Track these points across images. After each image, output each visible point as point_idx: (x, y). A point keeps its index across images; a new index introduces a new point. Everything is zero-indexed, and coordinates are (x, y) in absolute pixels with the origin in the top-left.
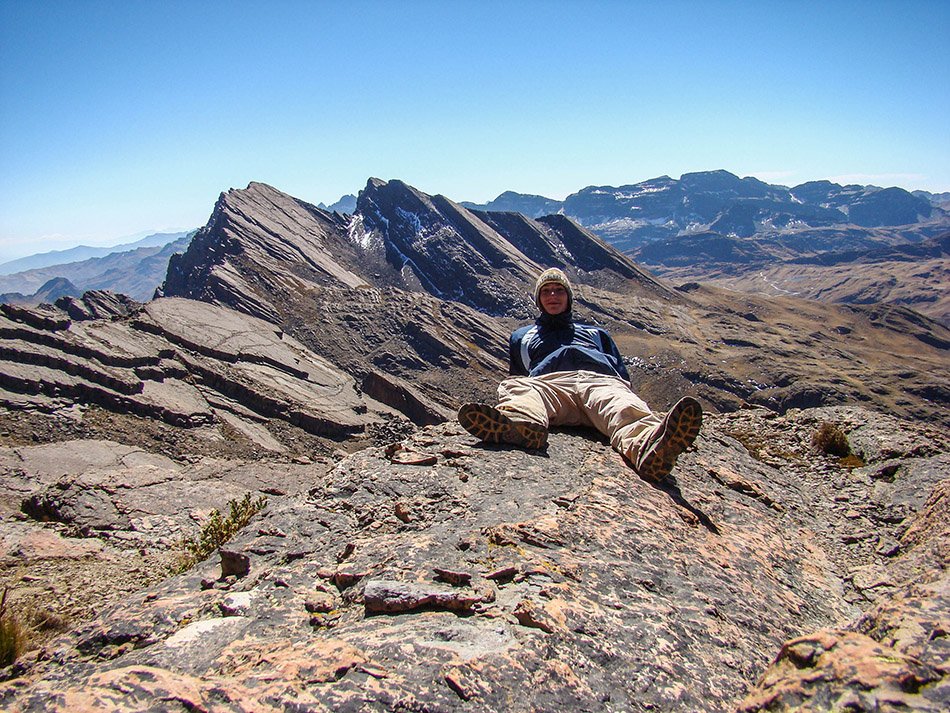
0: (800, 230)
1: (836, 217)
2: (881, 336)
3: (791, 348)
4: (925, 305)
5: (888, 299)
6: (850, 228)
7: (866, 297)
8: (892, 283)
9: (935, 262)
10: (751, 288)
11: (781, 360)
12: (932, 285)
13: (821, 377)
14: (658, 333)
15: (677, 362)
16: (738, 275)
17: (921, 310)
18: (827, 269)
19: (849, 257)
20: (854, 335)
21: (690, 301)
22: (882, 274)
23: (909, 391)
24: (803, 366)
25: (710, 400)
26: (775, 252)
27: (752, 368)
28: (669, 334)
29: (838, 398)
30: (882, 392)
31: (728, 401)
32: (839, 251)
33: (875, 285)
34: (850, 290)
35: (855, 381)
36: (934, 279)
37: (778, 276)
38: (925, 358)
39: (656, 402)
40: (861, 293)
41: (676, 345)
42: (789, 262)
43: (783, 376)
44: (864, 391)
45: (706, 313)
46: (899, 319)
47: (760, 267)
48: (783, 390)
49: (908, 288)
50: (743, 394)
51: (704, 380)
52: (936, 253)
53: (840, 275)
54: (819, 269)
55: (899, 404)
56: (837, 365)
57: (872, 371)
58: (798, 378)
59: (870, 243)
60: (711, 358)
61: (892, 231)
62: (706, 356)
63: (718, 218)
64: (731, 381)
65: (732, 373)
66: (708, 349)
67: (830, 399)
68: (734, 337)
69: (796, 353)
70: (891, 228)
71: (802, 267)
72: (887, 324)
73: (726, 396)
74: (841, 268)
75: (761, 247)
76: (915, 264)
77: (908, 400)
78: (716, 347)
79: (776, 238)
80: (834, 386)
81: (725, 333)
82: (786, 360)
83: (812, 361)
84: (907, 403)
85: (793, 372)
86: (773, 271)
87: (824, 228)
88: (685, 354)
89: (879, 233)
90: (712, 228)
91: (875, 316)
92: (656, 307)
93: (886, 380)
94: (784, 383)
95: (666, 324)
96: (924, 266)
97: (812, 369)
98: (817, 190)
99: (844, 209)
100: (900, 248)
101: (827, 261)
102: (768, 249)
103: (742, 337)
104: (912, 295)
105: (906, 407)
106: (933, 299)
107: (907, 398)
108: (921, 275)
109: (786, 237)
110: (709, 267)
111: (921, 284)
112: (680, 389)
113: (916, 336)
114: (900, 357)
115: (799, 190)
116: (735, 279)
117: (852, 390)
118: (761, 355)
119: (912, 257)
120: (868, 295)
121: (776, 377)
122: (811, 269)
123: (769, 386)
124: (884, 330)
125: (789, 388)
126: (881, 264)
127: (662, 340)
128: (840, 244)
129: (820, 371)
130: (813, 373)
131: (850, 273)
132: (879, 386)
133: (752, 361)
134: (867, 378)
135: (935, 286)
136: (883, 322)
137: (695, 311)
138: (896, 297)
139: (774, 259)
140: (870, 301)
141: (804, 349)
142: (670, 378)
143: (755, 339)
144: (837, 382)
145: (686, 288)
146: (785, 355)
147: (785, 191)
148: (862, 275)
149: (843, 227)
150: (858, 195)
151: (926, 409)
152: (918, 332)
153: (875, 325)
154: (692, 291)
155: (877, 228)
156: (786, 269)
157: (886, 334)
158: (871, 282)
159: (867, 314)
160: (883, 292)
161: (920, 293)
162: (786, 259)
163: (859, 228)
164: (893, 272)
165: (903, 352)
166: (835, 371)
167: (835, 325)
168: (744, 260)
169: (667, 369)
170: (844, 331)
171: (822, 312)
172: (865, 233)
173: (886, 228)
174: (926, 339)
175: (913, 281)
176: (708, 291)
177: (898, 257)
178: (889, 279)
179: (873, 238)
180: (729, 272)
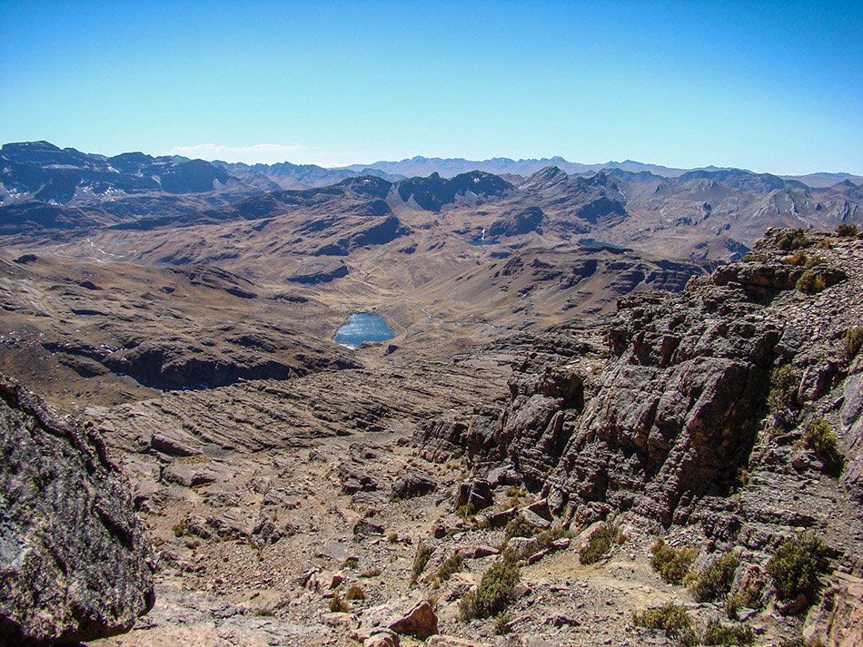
0: (119, 198)
1: (150, 185)
2: (199, 292)
3: (131, 312)
4: (230, 261)
5: (200, 257)
6: (164, 195)
7: (181, 257)
8: (202, 243)
9: (235, 224)
10: (79, 253)
11: (126, 325)
12: (234, 244)
13: (162, 337)
14: (12, 310)
15: (36, 335)
16: (67, 241)
17: (228, 267)
18: (147, 233)
19: (164, 222)
20: (178, 294)
21: (32, 274)
22: (194, 236)
23: (230, 341)
24: (144, 329)
25: (70, 366)
26: (98, 219)
27: (103, 334)
28: (23, 310)
29: (178, 353)
30: (210, 344)
31: (86, 365)
32: (155, 217)
33: (188, 246)
34: (167, 252)
35: (189, 337)
36: (235, 239)
37: (103, 241)
38: (236, 308)
39: (21, 372)
40: (177, 253)
41: (32, 319)
42: (112, 228)
43: (131, 339)
44: (197, 346)
45: (50, 284)
46: (213, 277)
47: (86, 234)
48: (132, 351)
49: (215, 248)
50: (98, 357)
51: (63, 349)
52: (234, 217)
53: (157, 238)
54: (140, 234)
55: (224, 352)
56: (172, 325)
57: (201, 327)
58: (143, 339)
59: (180, 209)
60: (66, 329)
61: (198, 197)
62: (62, 327)
63: (42, 187)
64: (86, 347)
65: (86, 340)
66: (62, 321)
67: (171, 355)
68: (82, 307)
69: (138, 317)
70: (197, 194)
71: (125, 232)
72: (204, 282)
73: (84, 361)
74: (159, 232)
75: (85, 214)
76: (219, 227)
77: (231, 349)
78: (68, 318)
79: (98, 206)
80: (173, 343)
81: (74, 305)
82: (130, 324)
83: (151, 324)
84: (231, 351)
85: (138, 335)
86: (98, 237)
87: (141, 195)
88: (42, 327)
89: (188, 199)
90: (36, 197)
91: (193, 276)
92: (6, 284)
93: (212, 334)
94: (131, 345)
95: (20, 300)
96: (227, 228)
97: (153, 330)
98: (132, 160)
99: (157, 179)
100: (207, 213)
101: (145, 226)
102: (91, 216)
103: (89, 306)
104: (219, 254)
105: (230, 354)
106: (236, 256)
107: (230, 346)
108: (225, 236)
109: (107, 204)
110: (37, 234)
111: (226, 244)
112: (42, 358)
113: (227, 290)
114: (216, 309)
115: (116, 161)
116: (63, 245)
117: (188, 345)
118: (110, 322)
119: (216, 221)
120: (184, 255)
121: (124, 341)
122: (133, 234)
123: (119, 349)
124: (202, 287)
125: (136, 348)
126: (192, 228)
127: (19, 316)
128: (154, 209)
129: (160, 332)
130: (154, 334)
131: (167, 236)
132: (207, 340)
133: (102, 328)
134: (198, 333)
135: (237, 245)
136: (200, 281)
137: (39, 284)
138: (206, 256)
139: (99, 225)
140: (185, 260)
141: (142, 313)
142: (31, 350)
143: (100, 306)
144: (175, 340)
145: (24, 260)
146: (128, 320)
147: (103, 161)
148: (177, 238)
149: (157, 194)
150: (168, 166)
151: (244, 354)
152: (229, 288)
153: (192, 283)
154: (30, 263)
155: (185, 195)
156: (110, 235)
157: (203, 290)
158: (185, 243)
159: (186, 274)
160: (196, 252)
161: (225, 251)
162: (109, 225)
163: (171, 195)
164: (203, 234)
165: (219, 305)
166: (172, 330)
167: (161, 286)
168: (70, 227)
169: (28, 342)
170: (170, 290)
171: (150, 276)
172: (175, 199)
173: (193, 194)
174: (234, 292)
175: (219, 241)
176: (45, 262)
177: (206, 220)
178: (200, 240)
179: (183, 204)
180: (57, 238)
